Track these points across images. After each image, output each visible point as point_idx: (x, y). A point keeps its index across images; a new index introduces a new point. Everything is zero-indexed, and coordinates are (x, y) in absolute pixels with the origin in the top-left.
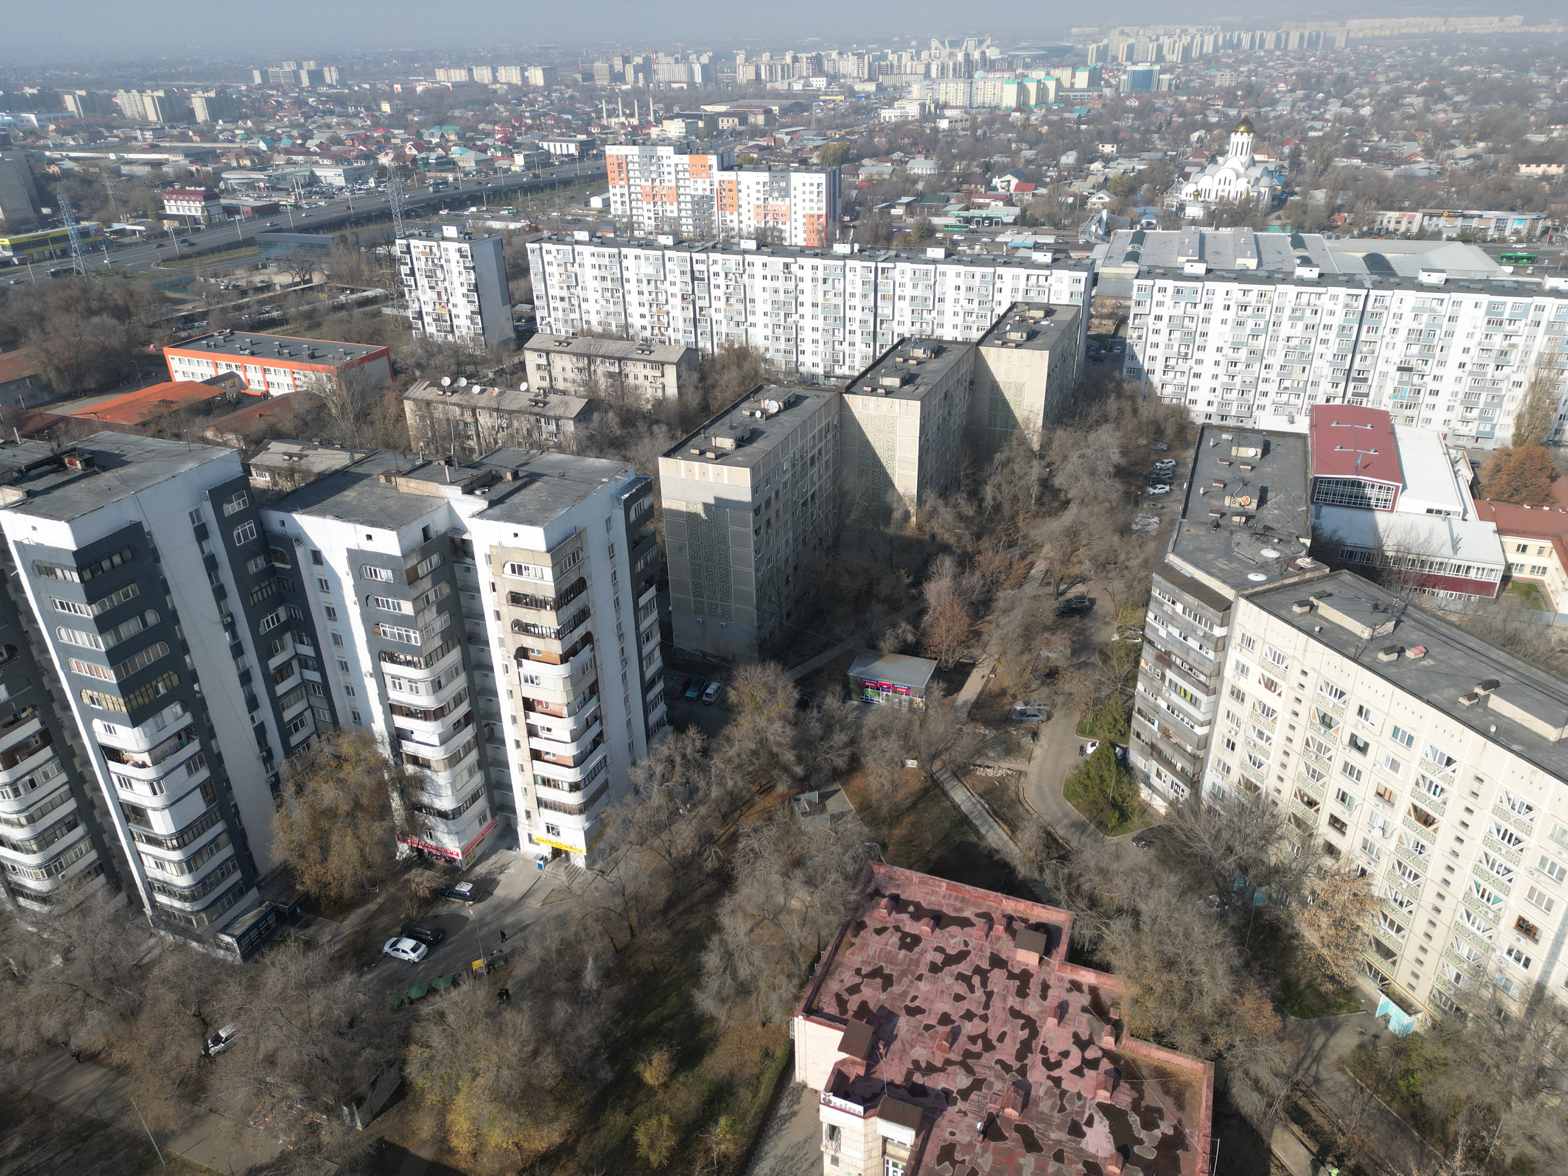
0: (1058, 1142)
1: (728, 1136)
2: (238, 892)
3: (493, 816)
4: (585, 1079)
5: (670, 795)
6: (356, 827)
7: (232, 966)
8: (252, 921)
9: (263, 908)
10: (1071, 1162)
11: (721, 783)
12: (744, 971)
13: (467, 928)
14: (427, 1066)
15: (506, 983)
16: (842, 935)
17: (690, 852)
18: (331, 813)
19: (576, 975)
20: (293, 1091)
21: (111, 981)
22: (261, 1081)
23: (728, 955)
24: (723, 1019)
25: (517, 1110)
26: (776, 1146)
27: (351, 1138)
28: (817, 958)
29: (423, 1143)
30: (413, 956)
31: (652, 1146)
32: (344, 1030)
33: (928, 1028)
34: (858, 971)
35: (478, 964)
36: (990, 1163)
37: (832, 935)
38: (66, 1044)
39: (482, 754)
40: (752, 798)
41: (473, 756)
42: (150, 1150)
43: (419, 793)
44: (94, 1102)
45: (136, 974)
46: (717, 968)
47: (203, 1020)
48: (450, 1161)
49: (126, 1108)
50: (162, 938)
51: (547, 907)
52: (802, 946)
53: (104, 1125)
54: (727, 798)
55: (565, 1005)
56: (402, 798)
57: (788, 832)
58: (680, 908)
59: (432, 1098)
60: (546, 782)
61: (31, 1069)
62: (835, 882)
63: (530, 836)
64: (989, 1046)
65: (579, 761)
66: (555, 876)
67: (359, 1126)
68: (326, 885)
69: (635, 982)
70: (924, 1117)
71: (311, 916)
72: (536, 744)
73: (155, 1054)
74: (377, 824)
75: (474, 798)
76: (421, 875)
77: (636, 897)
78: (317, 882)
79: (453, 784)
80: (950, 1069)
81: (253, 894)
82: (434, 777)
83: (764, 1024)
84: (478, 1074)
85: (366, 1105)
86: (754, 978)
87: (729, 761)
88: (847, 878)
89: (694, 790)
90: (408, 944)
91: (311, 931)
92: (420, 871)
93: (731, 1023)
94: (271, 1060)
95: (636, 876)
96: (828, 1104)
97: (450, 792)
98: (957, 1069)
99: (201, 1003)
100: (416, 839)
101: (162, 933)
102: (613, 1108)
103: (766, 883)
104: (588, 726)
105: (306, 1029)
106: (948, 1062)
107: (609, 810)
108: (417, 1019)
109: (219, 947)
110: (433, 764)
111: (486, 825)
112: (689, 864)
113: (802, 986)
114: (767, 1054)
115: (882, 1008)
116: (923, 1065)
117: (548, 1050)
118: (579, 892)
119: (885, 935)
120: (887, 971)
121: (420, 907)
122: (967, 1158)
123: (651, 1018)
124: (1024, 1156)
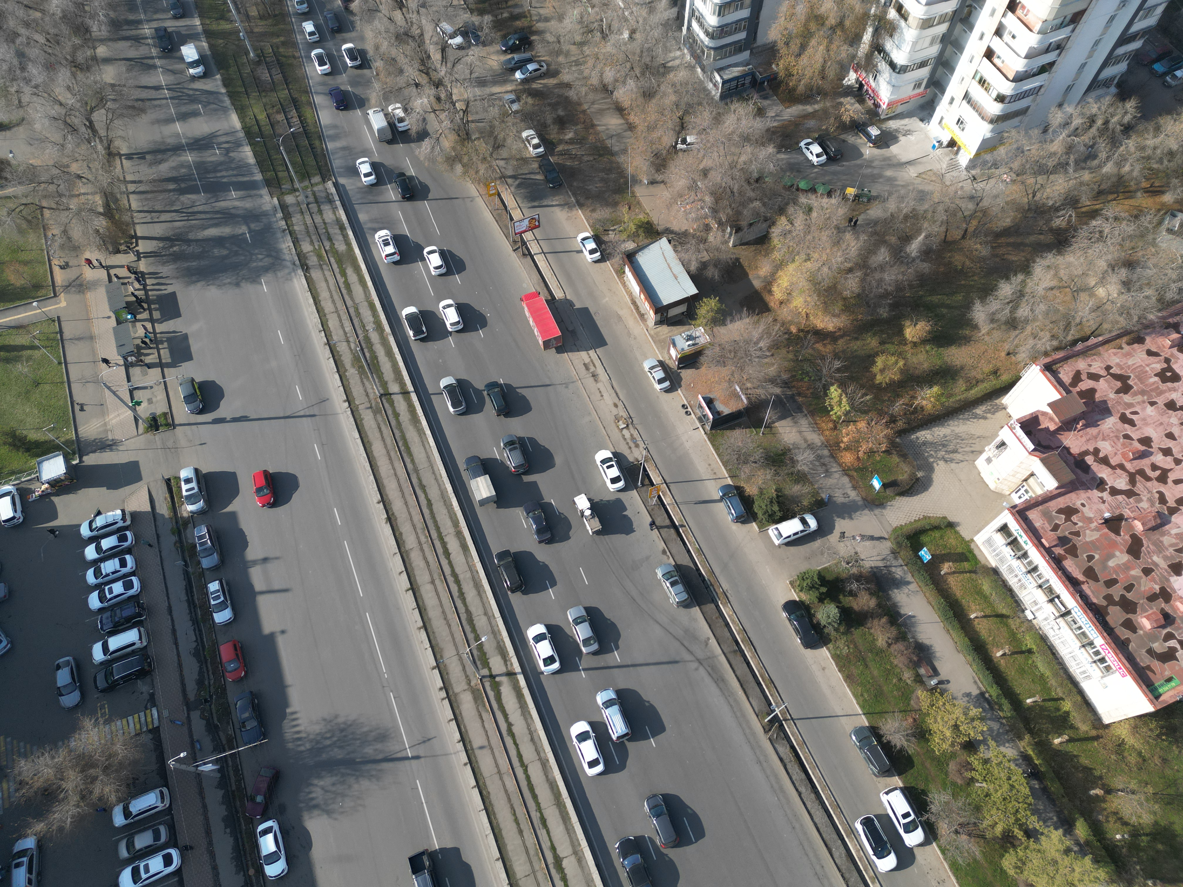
0: (1156, 565)
1: (932, 399)
2: (738, 48)
3: (927, 87)
4: (869, 307)
5: (1070, 149)
6: (831, 42)
7: (712, 99)
8: (736, 74)
9: (746, 68)
10: (1153, 580)
11: (1119, 164)
12: (1023, 312)
13: (858, 162)
14: (785, 234)
15: (860, 215)
16: (1119, 336)
17: (1051, 203)
18: (820, 20)
19: (907, 239)
20: (708, 199)
21: (647, 67)
22: (695, 182)
23: (1020, 294)
24: (983, 331)
25: (819, 295)
26: (958, 426)
27: (723, 247)
28: (1085, 339)
29: (759, 277)
30: (815, 160)
31: (882, 371)
32: (752, 181)
33: (1127, 437)
34: (1108, 368)
35: (851, 191)
36: (1093, 538)
37: (1110, 331)
38: (612, 93)
39: (950, 30)
40: (1135, 192)
41: (943, 28)
42: (626, 183)
43: (887, 37)
44: (611, 137)
45: (661, 70)
46: (1006, 298)
47: (682, 124)
48: (767, 298)
49: (625, 151)
50: (684, 54)
51: (919, 180)
52: (1080, 323)
53: (612, 154)
54: (1114, 179)
55: (887, 254)
56: (873, 36)
57: (1142, 236)
58: (1011, 240)
59: (777, 255)
60: (982, 82)
61: (591, 96)
62: (1147, 297)
63: (942, 118)
64: (1163, 479)
65: (1019, 78)
66: (939, 160)
67: (731, 244)
68: (791, 75)
69: (942, 269)
70: (1072, 483)
71: (771, 92)
72: (997, 45)
73: (651, 128)
74: (845, 47)
75: (923, 64)
76: (852, 104)
77: (985, 212)
78: (787, 69)
79: (915, 43)
80: (1119, 471)
81: (746, 55)
82: (905, 31)
83: (1008, 354)
84: (809, 260)
85: (740, 234)
86: (1027, 321)
87: (1143, 148)
88: (1160, 300)
89: (1091, 156)
90: (816, 149)
91: (766, 103)
92: (853, 101)
93: (987, 338)
94: (705, 173)
95: (996, 197)
96: (1012, 429)
97: (908, 49)
98: (1125, 475)
99: (686, 112)
100: (864, 74)
101: (686, 51)
102: (874, 335)
103: (1091, 263)
104: (1047, 50)
105: (732, 166)
106: (1122, 467)
107: (1014, 132)
108: (795, 202)
109: (711, 80)
110: (910, 19)
111: (917, 91)
112: (1043, 212)
113: (1057, 349)
114: (995, 372)
115: (1105, 402)
116: (1101, 455)
117: (859, 274)
118: (948, 183)
119: (1152, 359)
120: (1130, 382)
121: (838, 127)
122: (1080, 524)
123: (935, 299)
124: (1122, 552)
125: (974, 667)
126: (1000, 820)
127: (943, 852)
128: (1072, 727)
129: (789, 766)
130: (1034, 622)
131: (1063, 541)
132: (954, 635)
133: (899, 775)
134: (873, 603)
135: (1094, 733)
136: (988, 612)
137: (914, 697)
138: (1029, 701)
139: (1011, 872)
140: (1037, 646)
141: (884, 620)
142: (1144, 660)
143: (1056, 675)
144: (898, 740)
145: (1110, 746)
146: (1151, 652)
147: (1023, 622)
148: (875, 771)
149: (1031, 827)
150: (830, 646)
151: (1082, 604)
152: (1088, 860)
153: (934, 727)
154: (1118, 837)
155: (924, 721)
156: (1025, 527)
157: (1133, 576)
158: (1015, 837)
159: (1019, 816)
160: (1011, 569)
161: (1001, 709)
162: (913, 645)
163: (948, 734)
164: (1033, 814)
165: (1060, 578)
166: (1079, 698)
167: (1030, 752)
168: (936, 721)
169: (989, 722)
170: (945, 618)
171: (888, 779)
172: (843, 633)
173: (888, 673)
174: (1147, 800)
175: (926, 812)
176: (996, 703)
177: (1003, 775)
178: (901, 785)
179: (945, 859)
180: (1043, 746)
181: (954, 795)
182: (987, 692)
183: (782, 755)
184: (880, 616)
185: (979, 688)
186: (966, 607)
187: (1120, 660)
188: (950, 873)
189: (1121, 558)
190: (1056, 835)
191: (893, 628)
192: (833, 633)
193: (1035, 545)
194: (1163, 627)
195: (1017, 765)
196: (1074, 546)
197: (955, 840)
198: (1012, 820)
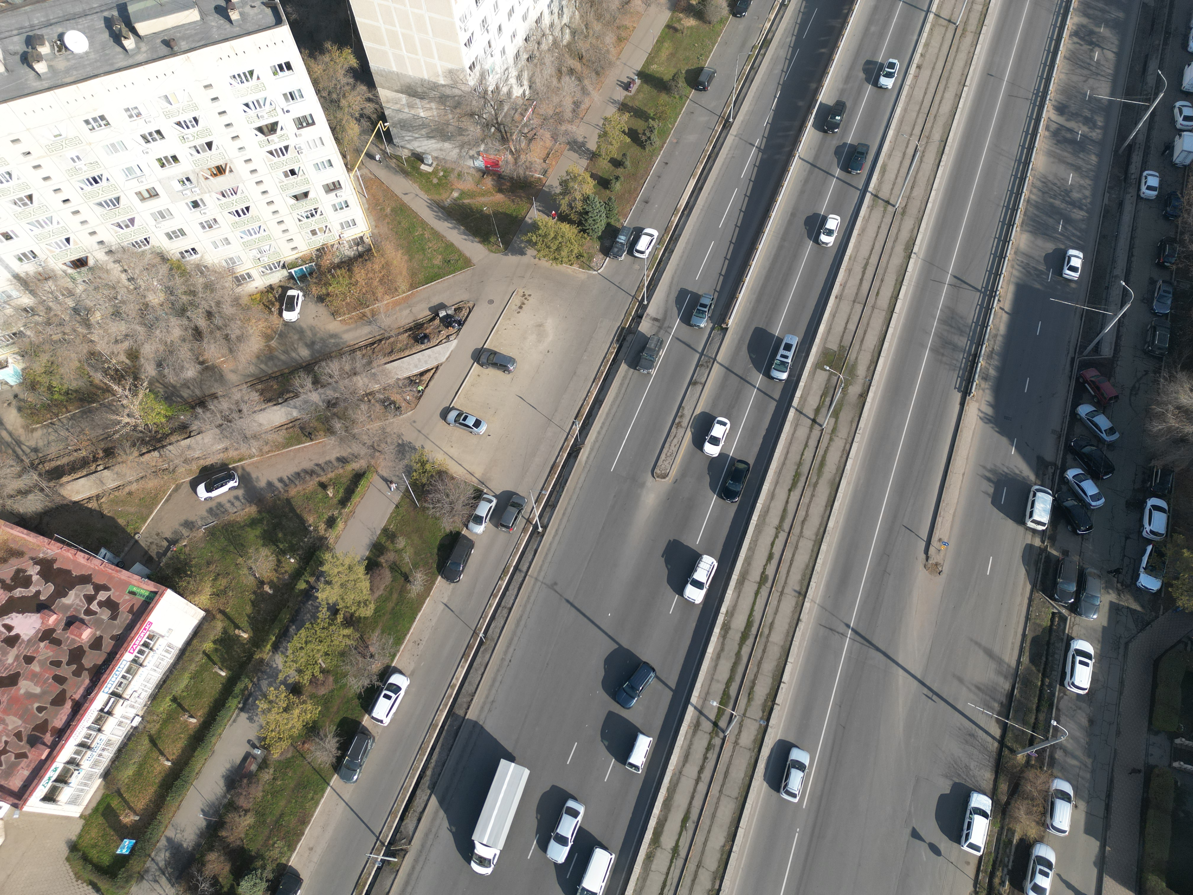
0: (17, 657)
10: (37, 651)
124: (19, 689)
125: (220, 731)
126: (339, 635)
127: (394, 655)
128: (225, 631)
129: (420, 809)
130: (141, 713)
131: (33, 741)
132: (199, 766)
133: (360, 723)
134: (212, 856)
135: (219, 616)
136: (155, 754)
137: (283, 757)
138: (223, 674)
139: (372, 606)
140: (164, 698)
141: (224, 833)
142: (125, 617)
143: (184, 669)
144: (331, 744)
145: (223, 600)
146: (113, 617)
147: (148, 722)
148: (370, 742)
149: (328, 613)
150: (283, 861)
151: (97, 689)
152: (324, 568)
153: (299, 725)
154: (292, 561)
155: (300, 735)
156: (36, 781)
157: (41, 667)
158: (345, 618)
159: (326, 625)
160: (95, 764)
161: (246, 688)
162: (232, 792)
163: (296, 712)
164: (318, 618)
165: (79, 721)
166: (195, 641)
167: (269, 647)
168: (293, 727)
169: (264, 689)
170: (187, 783)
171: (370, 728)
172: (263, 859)
173: (275, 793)
174: (250, 558)
175: (373, 686)
176: (243, 694)
177: (302, 653)
178: (367, 716)
179: (398, 651)
180: (257, 642)
181: (345, 675)
182: (237, 707)
183: (415, 822)
184: (222, 839)
185: (238, 715)
186: (163, 774)
187: (137, 633)
188: (406, 642)
189: (25, 686)
190: (321, 596)
191: (228, 820)
192: (269, 868)
193: (53, 761)
194: (82, 621)
195: (287, 650)
196: (34, 729)
197: (379, 653)
198: (334, 628)
